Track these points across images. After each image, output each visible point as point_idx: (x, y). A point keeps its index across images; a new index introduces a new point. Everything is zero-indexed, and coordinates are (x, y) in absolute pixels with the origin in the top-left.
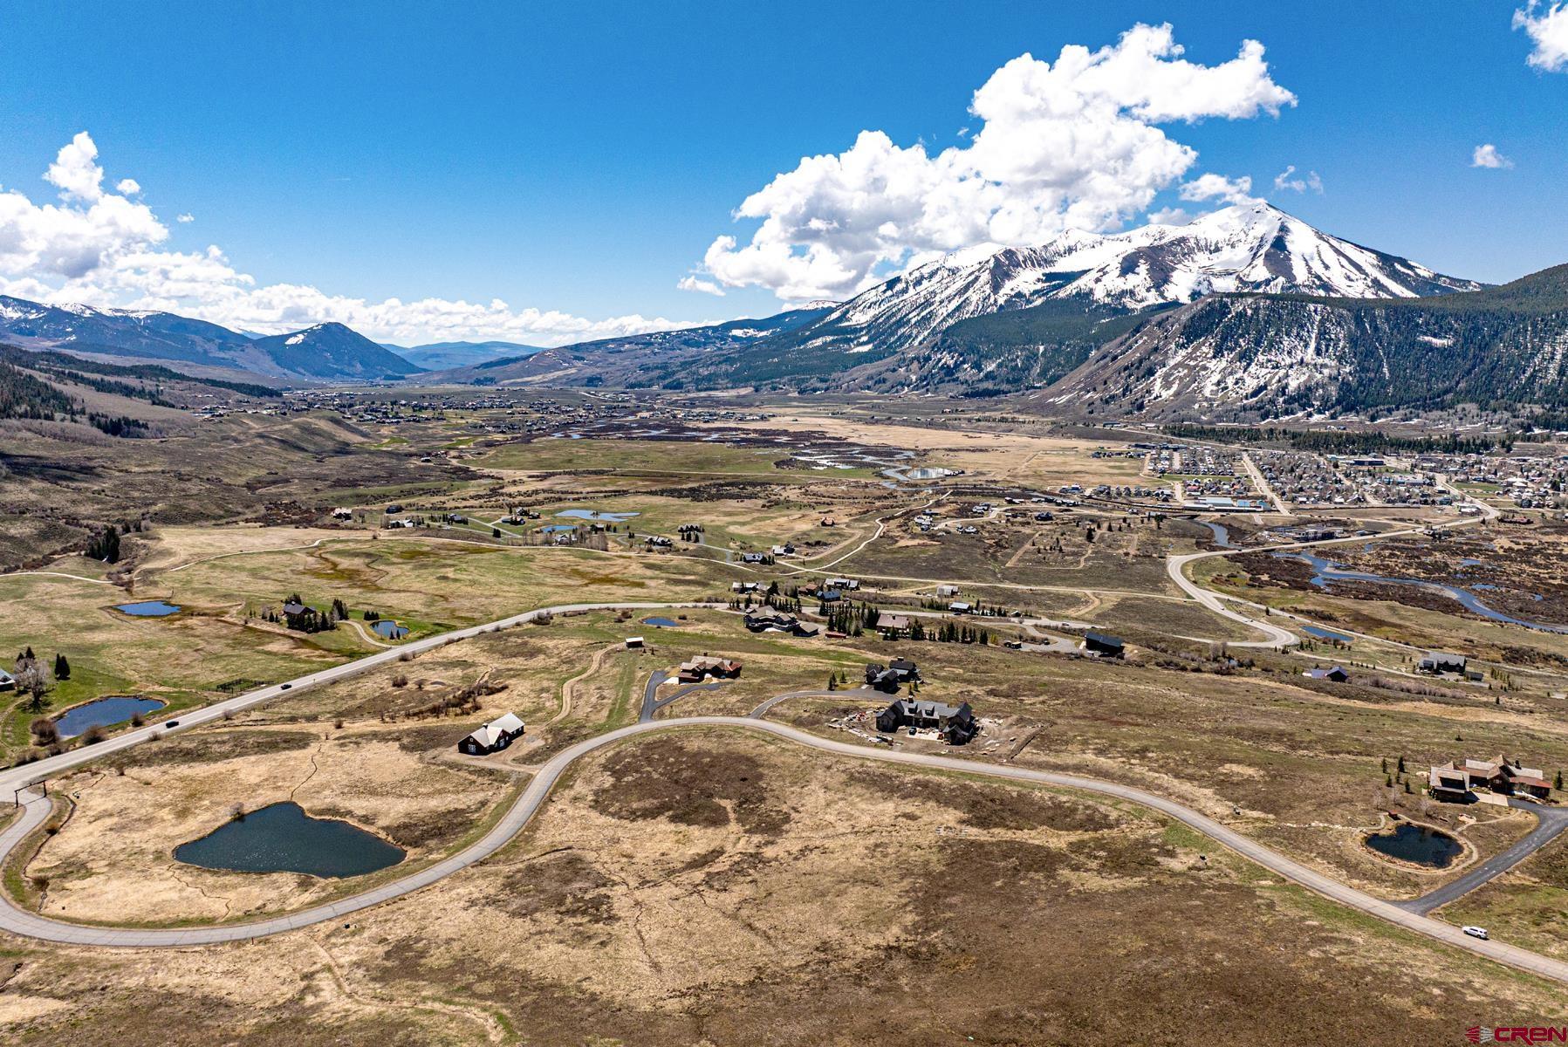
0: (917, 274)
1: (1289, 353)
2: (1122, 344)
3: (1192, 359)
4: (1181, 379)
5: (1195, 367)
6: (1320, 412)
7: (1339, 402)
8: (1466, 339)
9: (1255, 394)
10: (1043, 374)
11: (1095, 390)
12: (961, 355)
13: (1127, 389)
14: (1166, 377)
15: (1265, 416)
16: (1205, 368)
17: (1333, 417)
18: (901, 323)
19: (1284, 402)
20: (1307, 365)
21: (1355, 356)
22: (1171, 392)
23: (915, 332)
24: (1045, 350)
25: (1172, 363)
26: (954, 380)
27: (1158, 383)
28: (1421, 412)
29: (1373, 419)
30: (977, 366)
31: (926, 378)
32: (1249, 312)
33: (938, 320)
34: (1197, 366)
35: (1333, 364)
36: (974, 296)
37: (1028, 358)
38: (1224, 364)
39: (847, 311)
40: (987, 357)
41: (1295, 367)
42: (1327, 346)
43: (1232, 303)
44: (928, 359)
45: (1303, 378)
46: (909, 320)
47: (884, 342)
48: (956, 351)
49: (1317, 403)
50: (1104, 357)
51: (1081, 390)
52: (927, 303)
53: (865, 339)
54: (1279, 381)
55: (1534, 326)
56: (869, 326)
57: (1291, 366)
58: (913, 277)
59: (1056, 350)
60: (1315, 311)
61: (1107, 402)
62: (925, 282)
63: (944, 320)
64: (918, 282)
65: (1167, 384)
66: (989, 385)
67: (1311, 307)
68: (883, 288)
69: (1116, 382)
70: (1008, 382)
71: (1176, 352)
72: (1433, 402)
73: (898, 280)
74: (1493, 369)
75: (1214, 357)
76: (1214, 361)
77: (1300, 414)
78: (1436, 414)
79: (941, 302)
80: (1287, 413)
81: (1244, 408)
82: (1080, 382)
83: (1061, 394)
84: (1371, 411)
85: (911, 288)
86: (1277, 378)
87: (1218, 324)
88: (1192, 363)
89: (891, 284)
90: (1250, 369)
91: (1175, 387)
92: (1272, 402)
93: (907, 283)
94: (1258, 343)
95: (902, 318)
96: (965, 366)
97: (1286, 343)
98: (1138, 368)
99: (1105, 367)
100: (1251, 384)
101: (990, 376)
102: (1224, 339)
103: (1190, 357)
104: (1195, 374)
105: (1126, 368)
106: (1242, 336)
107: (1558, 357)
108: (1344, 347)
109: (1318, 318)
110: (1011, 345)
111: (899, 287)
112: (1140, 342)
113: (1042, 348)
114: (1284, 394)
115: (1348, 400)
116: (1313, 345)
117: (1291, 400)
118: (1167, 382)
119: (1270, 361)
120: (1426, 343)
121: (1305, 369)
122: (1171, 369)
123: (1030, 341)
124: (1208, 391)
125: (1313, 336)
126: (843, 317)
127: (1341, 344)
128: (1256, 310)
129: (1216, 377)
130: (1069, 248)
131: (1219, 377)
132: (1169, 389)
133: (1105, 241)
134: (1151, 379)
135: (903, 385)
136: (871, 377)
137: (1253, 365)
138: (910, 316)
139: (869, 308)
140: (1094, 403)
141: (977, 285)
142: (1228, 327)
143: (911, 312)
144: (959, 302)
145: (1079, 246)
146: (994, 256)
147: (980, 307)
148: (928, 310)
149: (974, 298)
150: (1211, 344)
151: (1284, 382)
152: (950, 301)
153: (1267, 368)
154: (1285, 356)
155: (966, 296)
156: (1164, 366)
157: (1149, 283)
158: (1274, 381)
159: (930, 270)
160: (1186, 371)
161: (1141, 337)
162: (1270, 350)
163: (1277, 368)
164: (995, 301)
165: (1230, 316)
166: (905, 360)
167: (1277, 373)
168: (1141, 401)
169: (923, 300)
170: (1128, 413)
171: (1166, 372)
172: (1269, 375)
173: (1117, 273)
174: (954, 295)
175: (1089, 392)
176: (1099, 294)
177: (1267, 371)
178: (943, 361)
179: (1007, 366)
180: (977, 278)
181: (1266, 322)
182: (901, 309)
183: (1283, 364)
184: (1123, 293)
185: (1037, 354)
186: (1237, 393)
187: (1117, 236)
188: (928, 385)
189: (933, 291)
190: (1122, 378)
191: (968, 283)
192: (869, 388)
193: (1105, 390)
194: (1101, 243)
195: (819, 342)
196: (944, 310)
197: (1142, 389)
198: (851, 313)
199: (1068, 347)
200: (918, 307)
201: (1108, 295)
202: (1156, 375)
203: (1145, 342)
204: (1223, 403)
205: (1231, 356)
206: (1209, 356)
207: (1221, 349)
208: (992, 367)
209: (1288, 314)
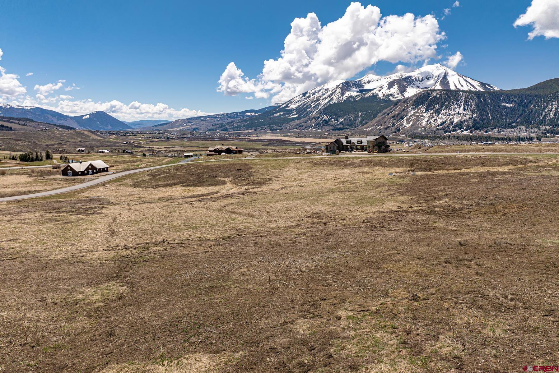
1: (454, 110)
2: (390, 109)
3: (417, 113)
4: (413, 120)
5: (418, 116)
6: (466, 130)
7: (473, 127)
8: (519, 104)
9: (441, 125)
10: (361, 122)
11: (381, 125)
12: (331, 116)
13: (393, 124)
15: (446, 132)
16: (422, 116)
17: (471, 132)
18: (308, 107)
19: (453, 127)
20: (460, 114)
21: (478, 111)
22: (410, 125)
23: (313, 110)
24: (362, 114)
25: (410, 115)
26: (328, 125)
27: (405, 122)
28: (504, 130)
29: (486, 132)
30: (337, 120)
31: (318, 125)
32: (438, 96)
33: (322, 106)
34: (419, 115)
35: (470, 113)
36: (335, 97)
37: (355, 117)
38: (429, 114)
39: (288, 104)
40: (341, 117)
41: (456, 115)
42: (468, 108)
43: (432, 93)
44: (318, 118)
45: (459, 119)
46: (311, 106)
47: (302, 114)
48: (329, 115)
49: (465, 127)
50: (384, 114)
51: (376, 125)
52: (318, 100)
53: (295, 113)
54: (450, 120)
55: (544, 98)
56: (297, 109)
57: (454, 115)
58: (312, 92)
59: (365, 114)
60: (463, 95)
61: (386, 129)
62: (316, 94)
63: (324, 105)
64: (314, 94)
65: (408, 122)
66: (341, 126)
67: (461, 93)
68: (301, 96)
69: (389, 122)
70: (348, 125)
71: (411, 111)
72: (509, 126)
73: (306, 93)
74: (529, 114)
75: (426, 112)
76: (426, 114)
77: (459, 131)
78: (510, 130)
79: (323, 99)
80: (454, 131)
81: (438, 129)
82: (375, 123)
83: (368, 127)
84: (485, 130)
85: (311, 96)
86: (449, 119)
87: (427, 100)
88: (417, 114)
89: (304, 94)
90: (439, 116)
91: (411, 123)
92: (448, 127)
93: (310, 94)
94: (442, 107)
96: (332, 120)
97: (452, 107)
98: (397, 117)
99: (385, 117)
100: (440, 121)
101: (341, 123)
102: (429, 106)
103: (416, 112)
104: (419, 118)
105: (393, 117)
106: (436, 104)
107: (554, 109)
108: (474, 107)
109: (464, 97)
110: (349, 112)
111: (307, 95)
113: (360, 114)
114: (452, 124)
115: (477, 126)
116: (462, 107)
117: (455, 126)
118: (408, 121)
119: (446, 113)
120: (504, 106)
121: (460, 116)
122: (410, 117)
123: (356, 111)
124: (423, 124)
125: (462, 104)
126: (287, 106)
127: (473, 106)
128: (441, 95)
129: (426, 119)
130: (369, 81)
131: (428, 119)
132: (409, 124)
133: (381, 79)
134: (402, 120)
135: (309, 127)
136: (297, 125)
137: (440, 114)
138: (312, 105)
139: (296, 103)
140: (381, 129)
141: (336, 93)
142: (430, 101)
143: (311, 103)
144: (330, 99)
145: (372, 80)
146: (342, 83)
147: (337, 101)
148: (318, 103)
149: (335, 98)
150: (424, 108)
151: (452, 120)
152: (326, 99)
153: (445, 115)
154: (452, 111)
155: (332, 97)
156: (407, 116)
157: (398, 91)
158: (448, 120)
159: (318, 89)
160: (415, 117)
161: (398, 107)
162: (446, 109)
163: (449, 115)
164: (343, 99)
165: (431, 97)
166: (310, 118)
167: (449, 117)
168: (399, 128)
169: (316, 99)
170: (394, 132)
171: (408, 118)
172: (446, 118)
173: (387, 88)
174: (328, 97)
175: (379, 126)
176: (380, 95)
177: (446, 116)
178: (324, 118)
179: (347, 120)
180: (336, 91)
181: (445, 99)
182: (307, 103)
183: (451, 114)
184: (389, 95)
185: (359, 115)
186: (435, 125)
187: (386, 77)
188: (318, 127)
189: (320, 96)
190: (391, 121)
191: (333, 93)
192: (297, 128)
193: (385, 125)
194: (380, 79)
195: (278, 114)
196: (324, 102)
197: (399, 124)
198: (290, 105)
199: (370, 113)
200: (314, 102)
201: (384, 96)
202: (404, 119)
203: (399, 108)
204: (430, 128)
205: (432, 111)
206: (424, 112)
207: (428, 109)
208: (342, 120)
209: (452, 96)
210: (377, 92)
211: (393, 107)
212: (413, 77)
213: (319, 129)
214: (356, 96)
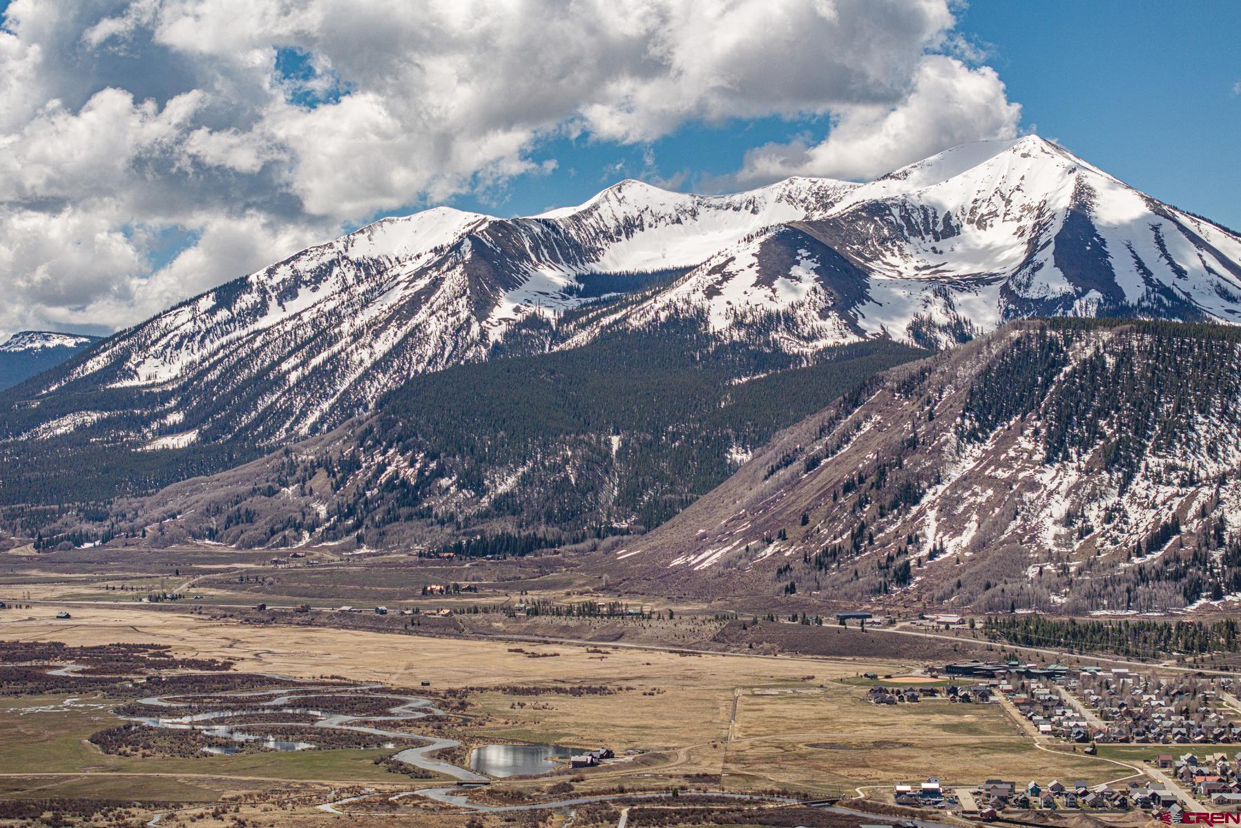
0: (284, 273)
1: (1212, 450)
2: (823, 431)
3: (998, 465)
4: (982, 510)
5: (1009, 483)
9: (1156, 541)
10: (629, 499)
11: (782, 536)
12: (432, 456)
13: (860, 536)
14: (947, 506)
15: (1191, 594)
16: (1033, 486)
18: (266, 381)
19: (1226, 559)
22: (966, 538)
23: (299, 403)
24: (624, 443)
25: (955, 474)
26: (422, 515)
27: (931, 520)
30: (473, 482)
31: (351, 512)
32: (1110, 361)
33: (352, 378)
34: (1013, 480)
36: (433, 323)
37: (588, 463)
38: (1073, 477)
39: (125, 356)
40: (499, 461)
43: (1068, 341)
44: (352, 465)
46: (283, 377)
47: (224, 427)
48: (420, 448)
50: (787, 462)
51: (747, 536)
52: (322, 336)
53: (175, 418)
54: (1203, 513)
56: (185, 389)
57: (1222, 480)
58: (277, 279)
59: (650, 445)
61: (821, 564)
62: (303, 291)
63: (366, 375)
64: (290, 292)
65: (952, 525)
66: (504, 526)
68: (206, 303)
69: (830, 519)
70: (550, 518)
71: (959, 450)
73: (242, 285)
75: (1049, 460)
76: (1050, 472)
79: (357, 336)
81: (1142, 575)
82: (739, 519)
83: (699, 545)
85: (273, 304)
86: (1196, 506)
87: (1046, 386)
88: (1002, 474)
89: (227, 294)
90: (1133, 486)
91: (972, 530)
92: (1199, 559)
93: (263, 292)
94: (1141, 430)
95: (264, 372)
96: (445, 482)
97: (1201, 430)
98: (878, 485)
99: (793, 483)
100: (1141, 521)
101: (504, 505)
102: (1064, 420)
103: (991, 459)
104: (1013, 498)
105: (848, 487)
106: (1102, 413)
110: (545, 433)
111: (247, 300)
112: (867, 427)
113: (616, 441)
114: (1221, 544)
118: (950, 515)
119: (1172, 468)
122: (954, 487)
123: (585, 427)
124: (1048, 538)
126: (117, 368)
128: (1124, 358)
129: (1060, 507)
130: (626, 219)
131: (1066, 505)
132: (958, 532)
133: (702, 210)
134: (915, 509)
135: (298, 527)
136: (214, 509)
137: (1138, 477)
138: (285, 366)
139: (178, 346)
140: (787, 568)
141: (438, 298)
142: (1067, 393)
143: (282, 359)
144: (400, 335)
145: (647, 218)
146: (469, 235)
147: (449, 349)
148: (324, 355)
149: (434, 327)
150: (1036, 432)
151: (1215, 514)
152: (376, 335)
153: (1169, 483)
154: (1204, 458)
155: (413, 322)
156: (939, 482)
157: (821, 300)
158: (1191, 513)
159: (313, 265)
160: (990, 492)
161: (867, 417)
162: (1170, 445)
163: (1192, 483)
164: (484, 334)
165: (1067, 369)
166: (293, 467)
167: (1193, 496)
168: (900, 561)
169: (310, 332)
170: (876, 591)
171: (944, 497)
172: (1177, 501)
173: (752, 276)
174: (388, 321)
175: (770, 542)
176: (718, 323)
177: (1171, 490)
178: (390, 469)
179: (542, 483)
180: (436, 284)
181: (1150, 383)
182: (256, 353)
183: (1203, 474)
184: (771, 320)
185: (608, 455)
186: (1115, 542)
187: (727, 200)
188: (357, 526)
189: (333, 312)
190: (843, 507)
191: (418, 294)
192: (212, 535)
193: (807, 536)
194: (694, 214)
195: (64, 426)
196: (365, 353)
197: (897, 534)
198: (135, 359)
199: (674, 437)
200: (298, 348)
201: (739, 324)
202: (924, 501)
203: (879, 428)
204: (1090, 565)
205: (1086, 457)
206: (1037, 457)
207: (1062, 442)
208: (507, 484)
209: (1196, 365)
210: (698, 299)
211: (838, 418)
212: (896, 211)
213: (360, 539)
214: (560, 322)
